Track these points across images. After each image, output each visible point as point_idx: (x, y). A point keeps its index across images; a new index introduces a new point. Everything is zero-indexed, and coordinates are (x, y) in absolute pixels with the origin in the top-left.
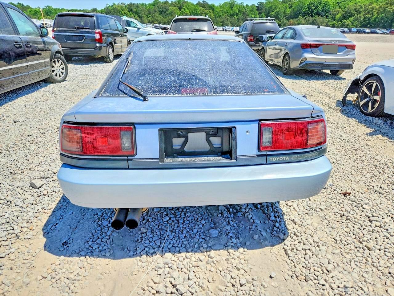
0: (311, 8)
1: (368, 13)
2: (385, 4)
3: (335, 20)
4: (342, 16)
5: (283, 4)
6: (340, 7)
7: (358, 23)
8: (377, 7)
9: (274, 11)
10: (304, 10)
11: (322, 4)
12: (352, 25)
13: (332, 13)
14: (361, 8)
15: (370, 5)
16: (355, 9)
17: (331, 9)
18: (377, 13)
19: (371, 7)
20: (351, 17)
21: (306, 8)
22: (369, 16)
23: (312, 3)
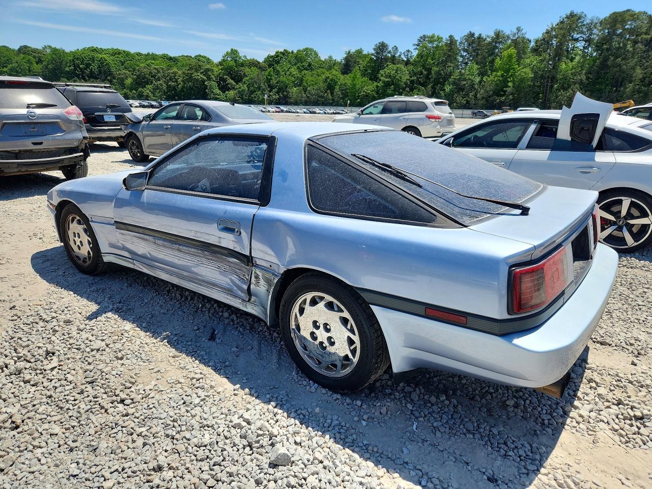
0: (79, 67)
1: (171, 79)
2: (188, 70)
3: (125, 88)
4: (134, 83)
5: (22, 56)
6: (125, 67)
7: (161, 93)
8: (180, 72)
9: (6, 67)
10: (67, 69)
11: (96, 61)
12: (154, 96)
13: (117, 76)
14: (159, 72)
15: (168, 69)
16: (151, 73)
17: (113, 70)
18: (183, 81)
19: (172, 71)
20: (148, 84)
21: (70, 66)
22: (173, 84)
23: (77, 59)
